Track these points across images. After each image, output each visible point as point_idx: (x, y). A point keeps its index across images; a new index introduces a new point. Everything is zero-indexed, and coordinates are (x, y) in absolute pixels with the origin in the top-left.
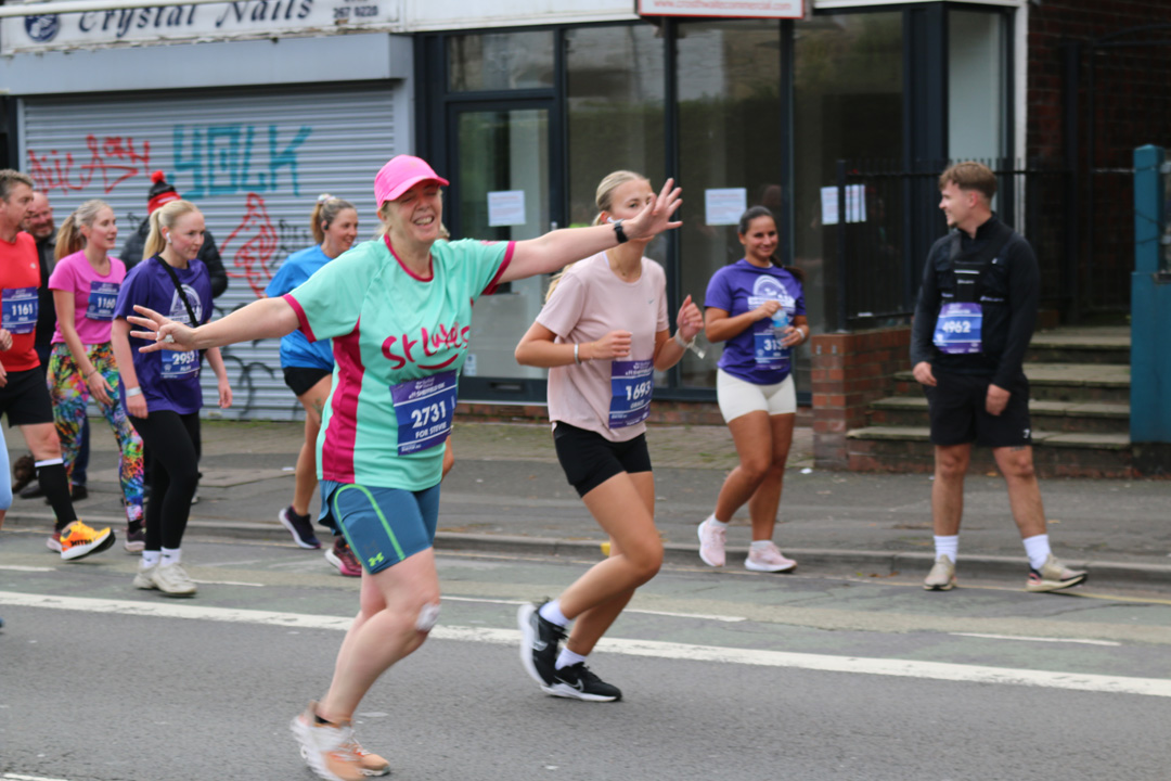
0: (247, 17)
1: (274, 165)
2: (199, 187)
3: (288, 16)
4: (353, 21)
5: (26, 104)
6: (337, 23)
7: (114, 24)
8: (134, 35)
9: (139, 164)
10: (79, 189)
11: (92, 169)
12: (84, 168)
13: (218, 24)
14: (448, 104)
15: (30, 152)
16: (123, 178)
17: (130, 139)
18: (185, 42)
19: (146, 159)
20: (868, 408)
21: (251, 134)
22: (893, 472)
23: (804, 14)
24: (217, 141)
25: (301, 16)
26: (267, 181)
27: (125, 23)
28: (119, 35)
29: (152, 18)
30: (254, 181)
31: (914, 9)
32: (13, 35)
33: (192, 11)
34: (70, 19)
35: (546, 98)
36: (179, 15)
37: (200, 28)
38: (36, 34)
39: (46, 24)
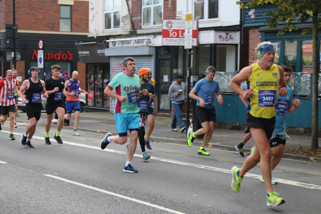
0: (137, 43)
4: (149, 44)
5: (111, 57)
6: (147, 44)
7: (122, 43)
8: (125, 45)
12: (117, 69)
13: (133, 44)
15: (112, 66)
18: (129, 47)
23: (197, 45)
27: (123, 44)
28: (122, 46)
29: (126, 42)
31: (211, 45)
32: (111, 45)
33: (131, 42)
34: (117, 42)
35: (170, 59)
36: (129, 42)
37: (131, 45)
38: (113, 45)
39: (114, 43)
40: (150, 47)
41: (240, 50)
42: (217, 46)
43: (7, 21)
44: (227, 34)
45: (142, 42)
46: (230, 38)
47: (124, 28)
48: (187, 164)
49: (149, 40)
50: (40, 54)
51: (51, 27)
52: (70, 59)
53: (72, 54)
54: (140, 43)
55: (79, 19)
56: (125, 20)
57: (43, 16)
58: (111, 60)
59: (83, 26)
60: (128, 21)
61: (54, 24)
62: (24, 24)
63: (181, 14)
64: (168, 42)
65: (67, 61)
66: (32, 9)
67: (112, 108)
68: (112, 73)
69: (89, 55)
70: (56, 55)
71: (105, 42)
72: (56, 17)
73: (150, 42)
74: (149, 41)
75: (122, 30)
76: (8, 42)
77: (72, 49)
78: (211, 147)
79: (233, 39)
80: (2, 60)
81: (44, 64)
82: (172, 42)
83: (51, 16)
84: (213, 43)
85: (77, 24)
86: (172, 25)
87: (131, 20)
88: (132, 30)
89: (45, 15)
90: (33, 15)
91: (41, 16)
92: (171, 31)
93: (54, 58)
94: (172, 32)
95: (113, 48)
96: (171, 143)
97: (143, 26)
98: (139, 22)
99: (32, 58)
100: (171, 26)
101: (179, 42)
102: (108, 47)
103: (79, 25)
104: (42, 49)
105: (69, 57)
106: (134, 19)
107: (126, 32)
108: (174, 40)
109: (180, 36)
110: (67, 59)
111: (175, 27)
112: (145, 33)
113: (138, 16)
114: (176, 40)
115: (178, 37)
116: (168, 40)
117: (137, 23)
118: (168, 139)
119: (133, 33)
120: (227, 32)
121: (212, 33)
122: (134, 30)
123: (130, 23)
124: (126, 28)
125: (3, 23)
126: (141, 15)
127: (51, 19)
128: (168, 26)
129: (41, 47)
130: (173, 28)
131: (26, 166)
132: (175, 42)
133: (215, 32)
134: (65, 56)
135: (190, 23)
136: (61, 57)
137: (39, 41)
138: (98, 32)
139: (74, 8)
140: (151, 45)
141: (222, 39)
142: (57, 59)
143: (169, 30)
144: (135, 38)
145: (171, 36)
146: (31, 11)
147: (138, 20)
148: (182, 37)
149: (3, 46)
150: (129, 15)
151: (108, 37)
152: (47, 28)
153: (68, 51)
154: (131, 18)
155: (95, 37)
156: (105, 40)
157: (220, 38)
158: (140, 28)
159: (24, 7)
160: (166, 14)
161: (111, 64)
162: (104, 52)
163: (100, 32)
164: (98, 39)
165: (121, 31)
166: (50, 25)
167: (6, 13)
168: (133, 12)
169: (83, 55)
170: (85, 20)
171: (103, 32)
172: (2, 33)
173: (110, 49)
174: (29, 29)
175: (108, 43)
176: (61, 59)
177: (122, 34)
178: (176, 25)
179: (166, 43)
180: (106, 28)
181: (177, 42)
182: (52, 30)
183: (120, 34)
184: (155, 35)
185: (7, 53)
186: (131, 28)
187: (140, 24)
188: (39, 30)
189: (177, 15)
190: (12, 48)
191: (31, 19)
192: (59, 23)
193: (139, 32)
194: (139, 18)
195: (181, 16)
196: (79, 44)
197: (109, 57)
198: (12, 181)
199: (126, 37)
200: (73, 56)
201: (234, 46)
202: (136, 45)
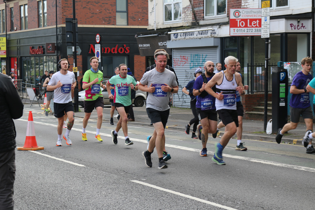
0: (200, 34)
1: (203, 61)
2: (194, 65)
3: (205, 34)
4: (213, 35)
5: (173, 50)
6: (211, 35)
8: (187, 37)
9: (187, 61)
10: (179, 65)
11: (181, 62)
12: (180, 62)
13: (197, 35)
14: (225, 51)
15: (174, 59)
16: (185, 64)
17: (186, 56)
18: (192, 39)
19: (187, 60)
20: (252, 108)
21: (200, 56)
22: (250, 119)
24: (196, 57)
25: (207, 34)
26: (202, 65)
27: (185, 35)
28: (185, 37)
29: (189, 34)
30: (200, 65)
31: (282, 34)
32: (172, 37)
33: (194, 33)
34: (179, 34)
35: (237, 50)
36: (192, 34)
37: (195, 36)
38: (175, 37)
39: (176, 35)
40: (215, 38)
41: (313, 39)
42: (288, 35)
43: (64, 15)
44: (299, 22)
45: (206, 33)
46: (301, 27)
47: (186, 19)
48: (284, 165)
49: (214, 30)
50: (98, 48)
51: (108, 21)
52: (127, 53)
53: (129, 48)
54: (203, 34)
55: (135, 13)
56: (186, 11)
57: (99, 10)
58: (173, 52)
59: (139, 19)
60: (189, 12)
61: (111, 18)
62: (81, 18)
63: (247, 2)
64: (236, 32)
65: (124, 55)
66: (88, 3)
67: (174, 102)
68: (174, 66)
69: (150, 48)
70: (113, 48)
71: (167, 34)
72: (112, 11)
73: (215, 32)
74: (213, 32)
75: (183, 21)
76: (68, 36)
77: (128, 42)
78: (296, 143)
79: (305, 28)
80: (59, 55)
81: (101, 58)
82: (240, 32)
83: (107, 9)
84: (284, 32)
85: (134, 17)
86: (240, 14)
87: (193, 10)
88: (195, 21)
89: (101, 9)
90: (90, 9)
91: (98, 10)
92: (238, 20)
93: (111, 52)
94: (240, 21)
95: (176, 40)
96: (249, 139)
97: (205, 17)
98: (201, 13)
99: (89, 53)
100: (238, 15)
101: (247, 32)
102: (170, 39)
103: (135, 18)
104: (99, 43)
105: (126, 51)
106: (196, 9)
107: (188, 23)
108: (242, 30)
109: (249, 26)
110: (124, 52)
111: (243, 16)
112: (208, 23)
113: (201, 6)
114: (244, 30)
115: (246, 26)
116: (236, 31)
117: (199, 13)
118: (245, 135)
119: (195, 24)
120: (299, 20)
121: (283, 21)
122: (196, 21)
123: (191, 14)
124: (188, 19)
125: (60, 18)
126: (204, 6)
127: (108, 13)
128: (236, 15)
129: (98, 41)
130: (241, 17)
131: (107, 169)
132: (243, 32)
133: (286, 20)
134: (121, 49)
135: (267, 11)
136: (118, 51)
137: (96, 35)
138: (158, 24)
139: (130, 1)
140: (216, 36)
141: (293, 27)
142: (114, 53)
143: (236, 20)
144: (198, 30)
145: (238, 26)
146: (87, 5)
147: (199, 11)
148: (251, 26)
149: (60, 41)
150: (191, 6)
151: (170, 29)
152: (104, 22)
153: (124, 45)
154: (192, 9)
155: (155, 30)
156: (166, 32)
157: (291, 26)
158: (203, 19)
159: (80, 2)
160: (230, 3)
161: (173, 56)
162: (166, 45)
163: (160, 24)
164: (159, 32)
165: (183, 23)
166: (106, 19)
167: (62, 8)
168: (195, 3)
169: (143, 48)
170: (141, 13)
171: (163, 24)
172: (59, 28)
173: (172, 41)
174: (86, 23)
175: (170, 35)
176: (118, 52)
177: (184, 26)
178: (244, 14)
179: (234, 33)
180: (166, 20)
181: (246, 32)
182: (109, 24)
183: (182, 25)
184: (220, 25)
185: (68, 47)
186: (193, 19)
187: (202, 14)
188: (95, 24)
189: (243, 4)
190: (72, 42)
191: (87, 13)
192: (115, 17)
193: (202, 22)
194: (202, 8)
195: (247, 5)
196: (139, 36)
197: (171, 49)
198: (98, 189)
199: (188, 29)
200: (129, 49)
201: (306, 35)
202: (200, 36)
